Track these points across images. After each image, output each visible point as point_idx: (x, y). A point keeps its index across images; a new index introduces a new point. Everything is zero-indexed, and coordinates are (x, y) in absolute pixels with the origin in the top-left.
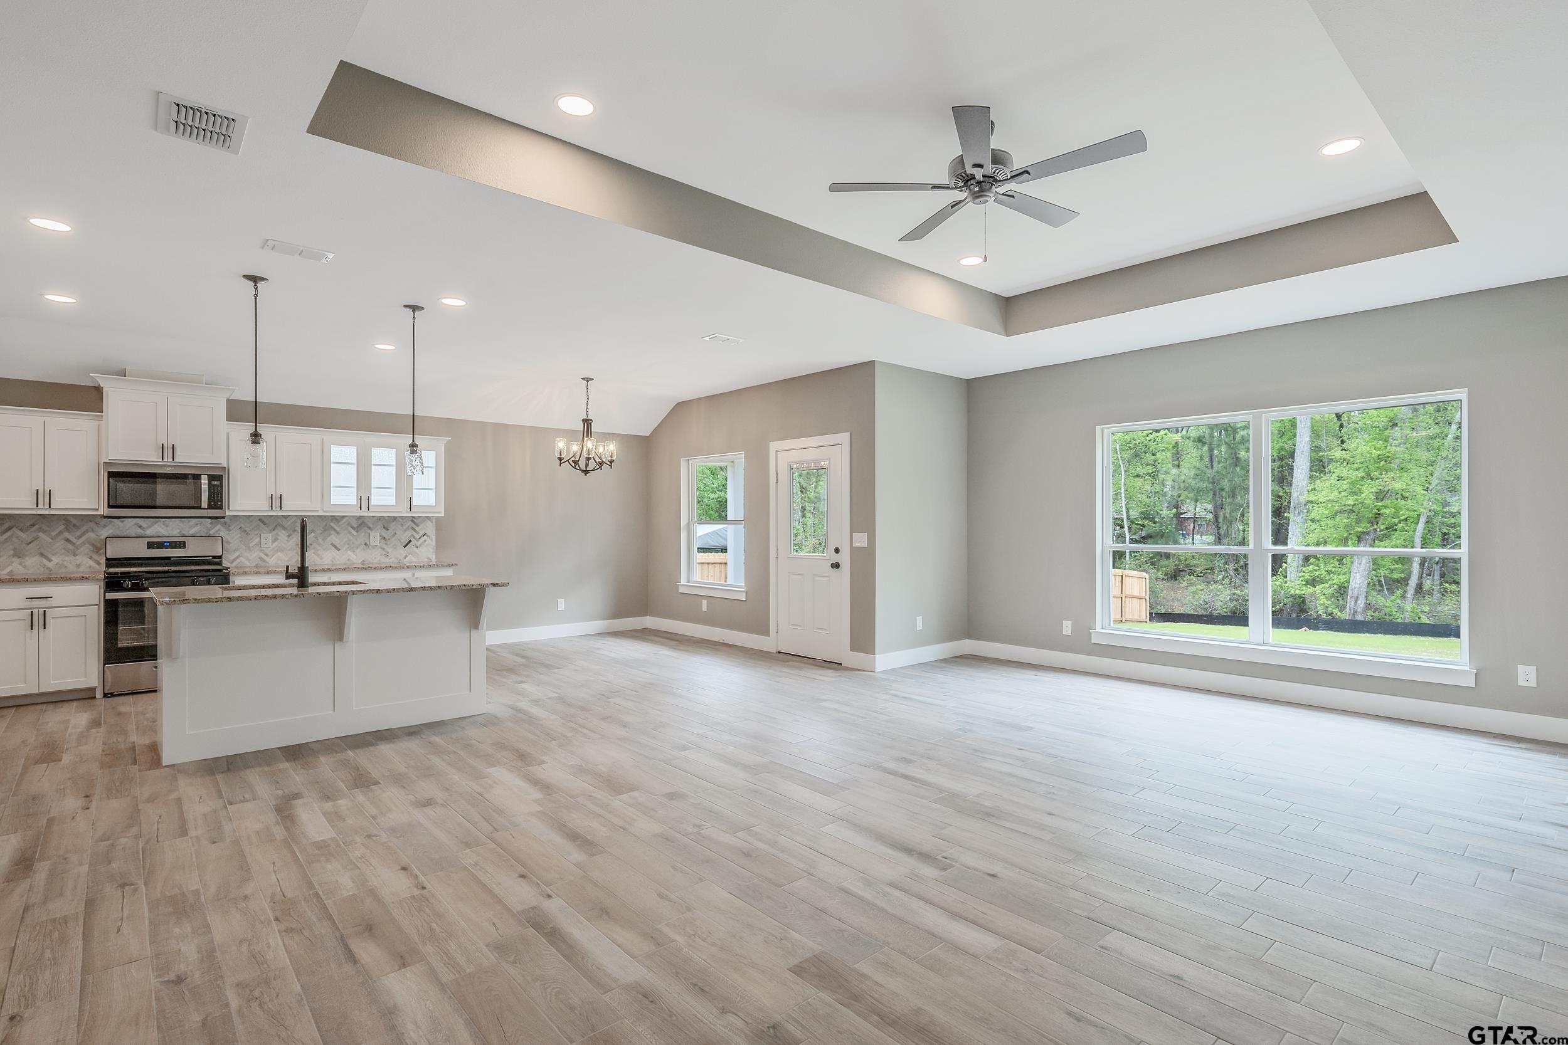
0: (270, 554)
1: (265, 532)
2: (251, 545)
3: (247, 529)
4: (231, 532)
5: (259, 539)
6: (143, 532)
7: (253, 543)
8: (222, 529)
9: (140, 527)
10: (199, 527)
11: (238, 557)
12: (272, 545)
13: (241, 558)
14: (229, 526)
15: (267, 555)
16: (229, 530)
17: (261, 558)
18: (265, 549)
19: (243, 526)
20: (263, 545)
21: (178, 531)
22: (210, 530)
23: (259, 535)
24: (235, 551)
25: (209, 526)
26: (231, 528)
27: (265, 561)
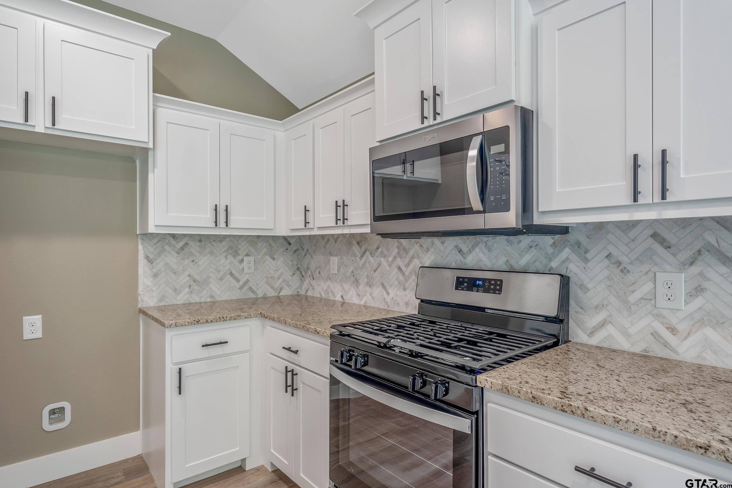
0: (682, 327)
1: (668, 268)
2: (633, 298)
3: (623, 259)
4: (590, 264)
5: (650, 285)
6: (463, 259)
7: (637, 295)
8: (574, 257)
9: (460, 251)
10: (534, 251)
11: (603, 324)
12: (686, 303)
13: (610, 327)
14: (587, 251)
15: (673, 330)
16: (586, 261)
17: (655, 335)
18: (666, 313)
19: (615, 252)
20: (661, 302)
21: (504, 259)
22: (550, 260)
23: (651, 275)
24: (598, 308)
25: (550, 250)
26: (588, 256)
27: (666, 345)
